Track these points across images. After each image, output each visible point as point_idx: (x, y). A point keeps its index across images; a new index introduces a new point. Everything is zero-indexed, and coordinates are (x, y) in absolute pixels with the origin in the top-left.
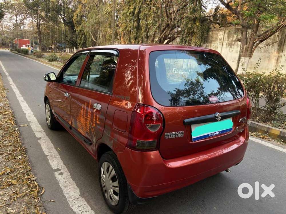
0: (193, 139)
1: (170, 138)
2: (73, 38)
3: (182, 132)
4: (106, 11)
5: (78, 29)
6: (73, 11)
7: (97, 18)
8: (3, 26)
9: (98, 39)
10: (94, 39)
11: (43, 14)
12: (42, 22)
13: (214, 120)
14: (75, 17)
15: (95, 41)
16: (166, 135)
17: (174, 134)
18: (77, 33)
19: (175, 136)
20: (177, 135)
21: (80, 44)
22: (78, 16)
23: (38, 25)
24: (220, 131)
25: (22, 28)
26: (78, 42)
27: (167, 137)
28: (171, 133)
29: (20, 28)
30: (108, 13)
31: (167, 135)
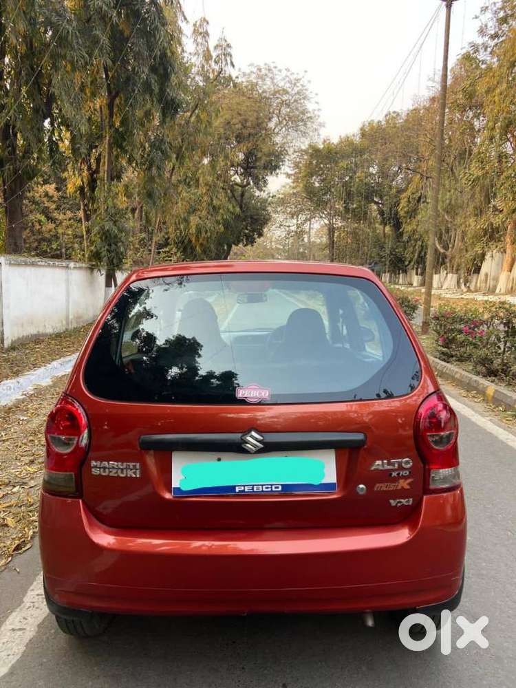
0: (174, 488)
1: (104, 474)
2: (397, 250)
3: (134, 466)
4: (467, 179)
5: (407, 228)
6: (400, 191)
7: (448, 197)
8: (273, 239)
9: (450, 246)
10: (439, 247)
11: (339, 206)
12: (339, 223)
13: (238, 449)
14: (403, 203)
15: (442, 251)
16: (92, 465)
17: (113, 468)
18: (405, 238)
19: (117, 472)
20: (122, 469)
21: (410, 262)
22: (411, 200)
23: (331, 230)
24: (282, 485)
25: (306, 240)
26: (408, 256)
27: (95, 472)
28: (106, 463)
29: (303, 240)
30: (471, 182)
31: (96, 467)
